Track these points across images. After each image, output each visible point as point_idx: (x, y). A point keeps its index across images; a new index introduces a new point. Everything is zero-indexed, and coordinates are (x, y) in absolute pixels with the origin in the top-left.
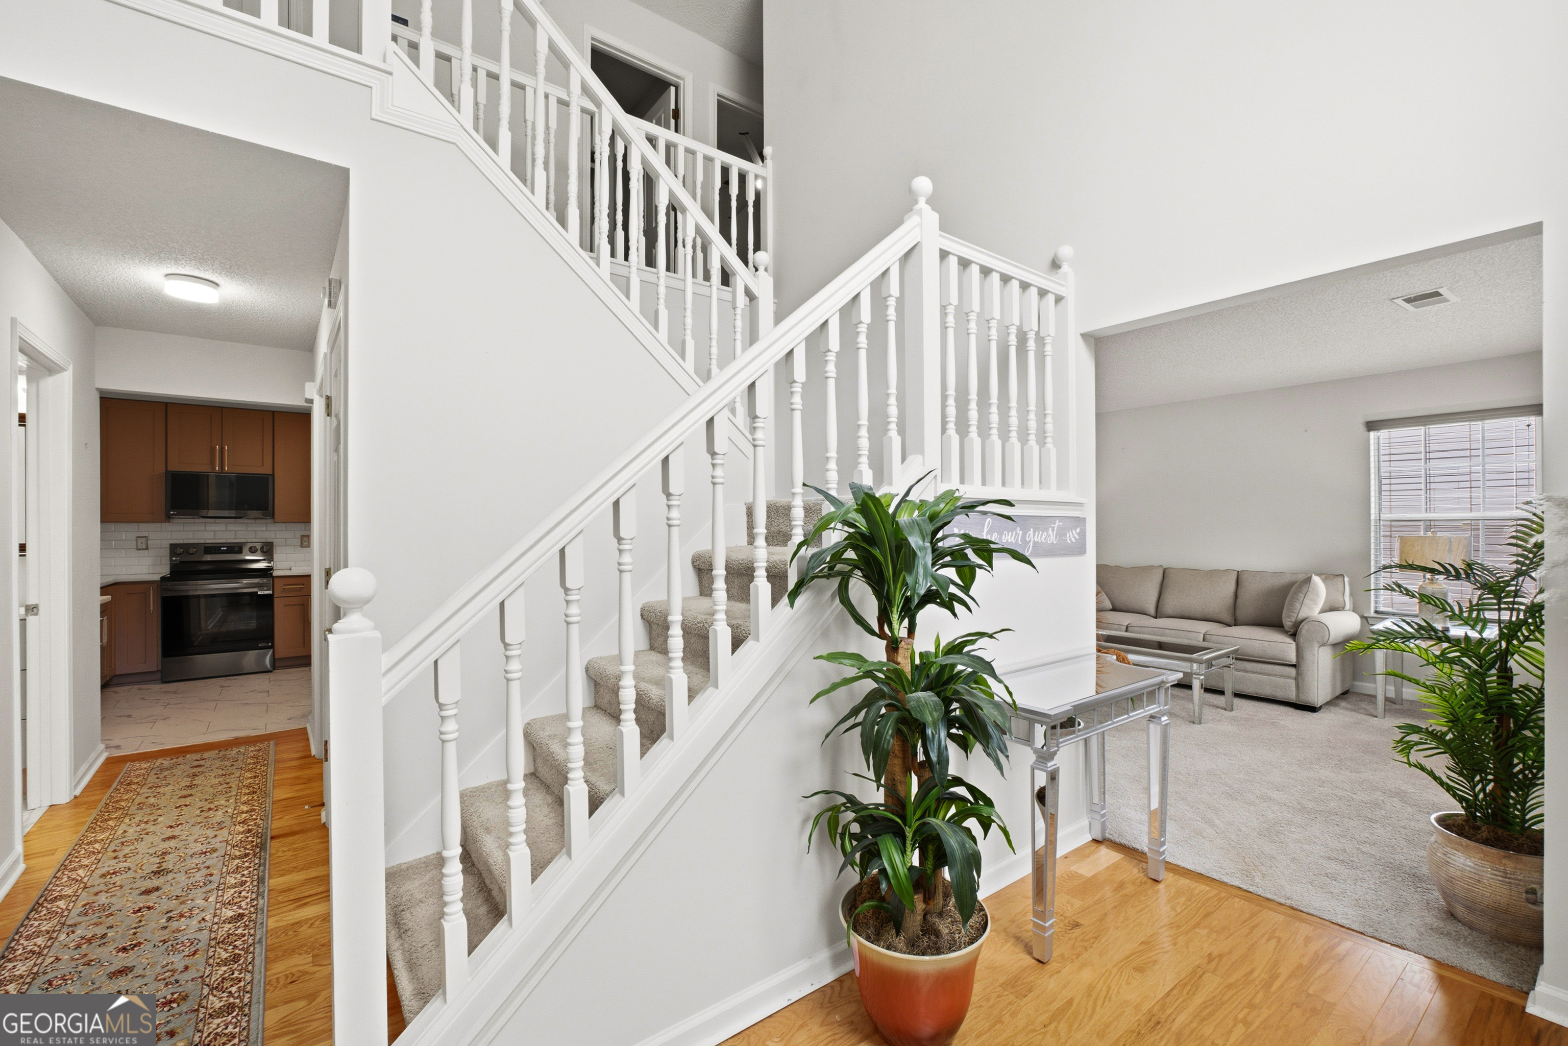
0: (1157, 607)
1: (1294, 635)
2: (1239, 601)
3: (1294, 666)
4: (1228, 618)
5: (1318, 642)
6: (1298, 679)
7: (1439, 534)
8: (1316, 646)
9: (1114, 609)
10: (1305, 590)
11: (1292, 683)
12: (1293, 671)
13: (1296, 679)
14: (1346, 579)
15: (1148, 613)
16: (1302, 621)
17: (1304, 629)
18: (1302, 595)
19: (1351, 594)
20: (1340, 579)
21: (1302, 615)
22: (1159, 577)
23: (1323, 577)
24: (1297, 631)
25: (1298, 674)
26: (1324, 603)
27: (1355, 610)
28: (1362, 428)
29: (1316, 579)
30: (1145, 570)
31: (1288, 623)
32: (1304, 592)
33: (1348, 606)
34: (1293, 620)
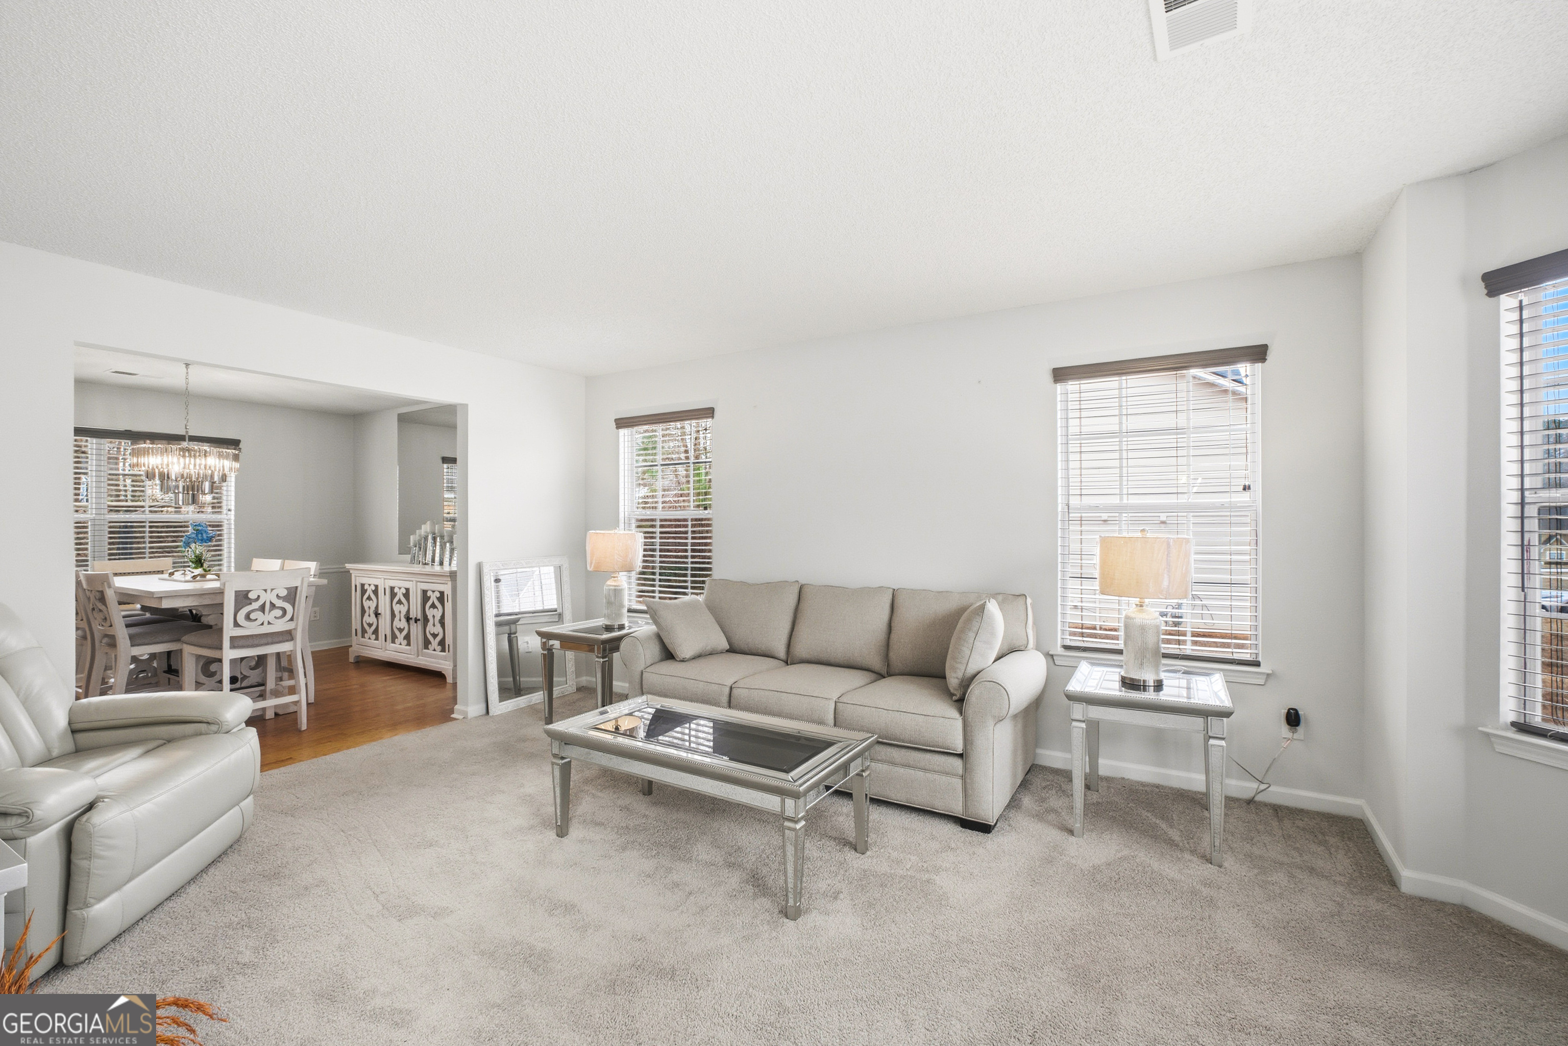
0: (789, 645)
1: (960, 702)
2: (894, 636)
3: (961, 756)
4: (876, 662)
5: (994, 717)
6: (966, 777)
7: (1148, 535)
8: (991, 723)
9: (733, 650)
10: (975, 625)
11: (958, 783)
12: (958, 763)
13: (963, 777)
14: (1029, 601)
15: (777, 655)
16: (974, 676)
17: (975, 693)
18: (971, 635)
19: (1034, 623)
20: (1021, 600)
21: (972, 669)
22: (792, 600)
23: (1000, 598)
24: (964, 694)
25: (965, 769)
26: (1002, 643)
27: (1038, 648)
28: (1048, 378)
29: (993, 607)
30: (774, 588)
31: (953, 680)
32: (975, 629)
33: (1031, 644)
34: (960, 675)
